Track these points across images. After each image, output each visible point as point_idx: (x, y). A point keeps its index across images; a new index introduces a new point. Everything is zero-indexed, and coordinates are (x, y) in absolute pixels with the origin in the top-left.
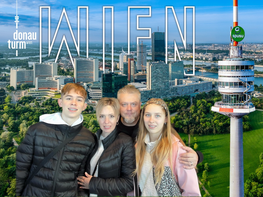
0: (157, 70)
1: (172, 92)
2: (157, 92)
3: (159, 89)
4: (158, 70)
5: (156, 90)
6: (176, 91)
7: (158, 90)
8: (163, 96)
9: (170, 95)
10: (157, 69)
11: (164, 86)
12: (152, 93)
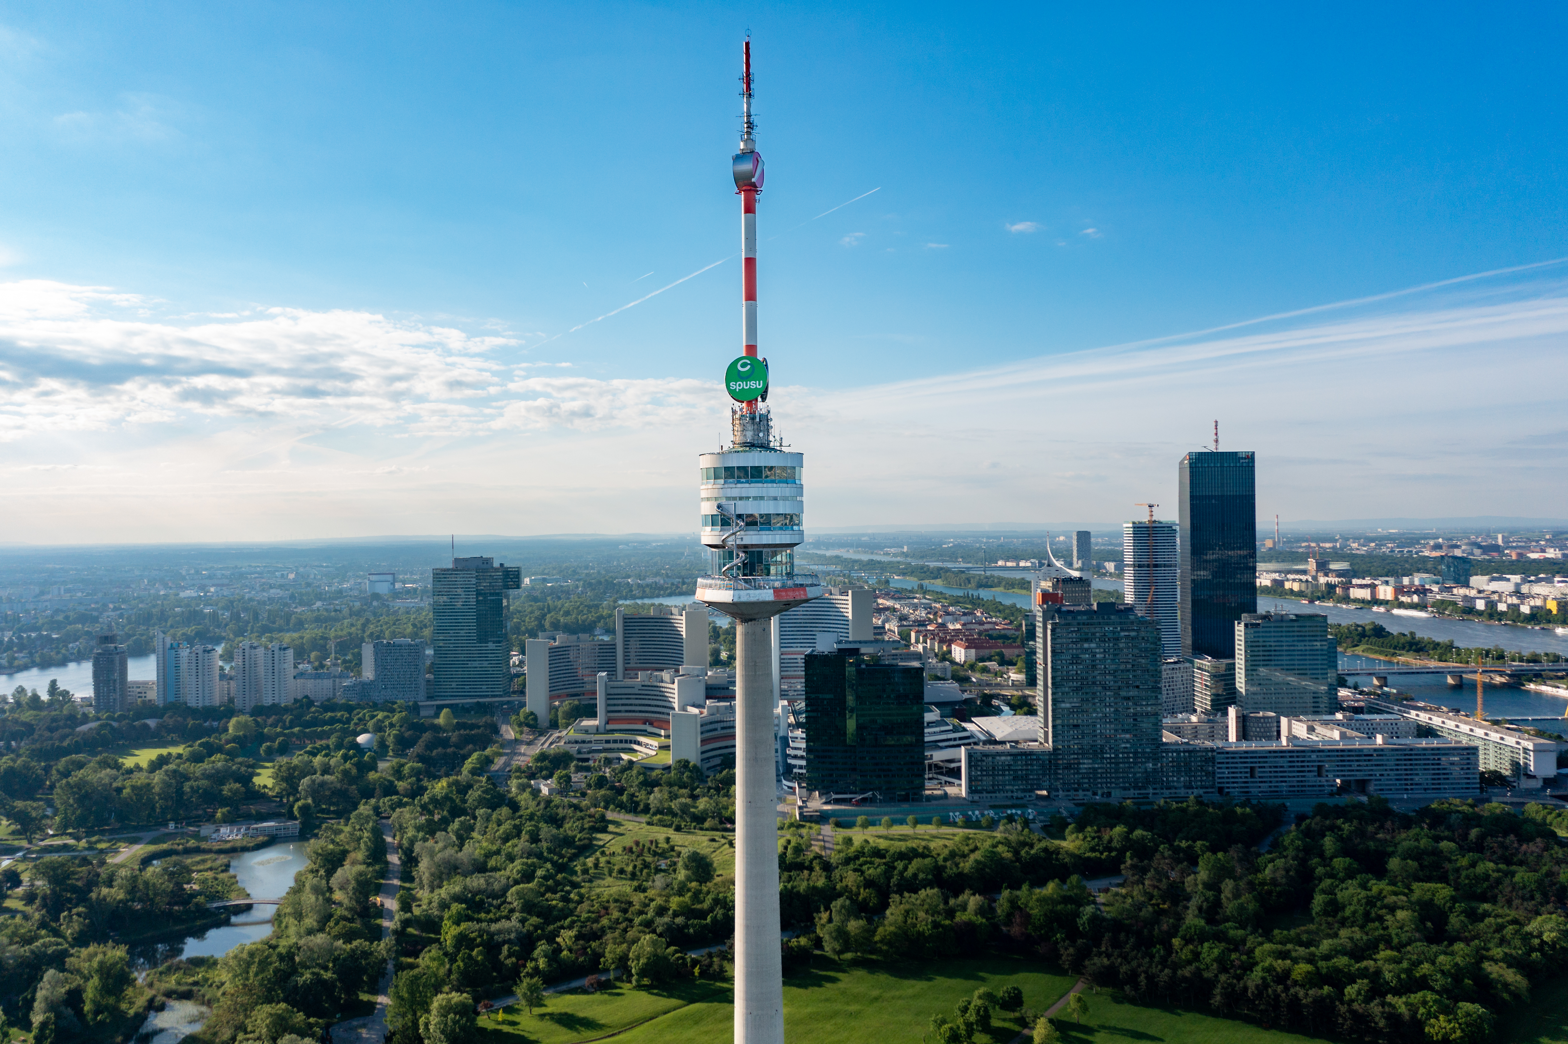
0: (1086, 645)
1: (1179, 772)
2: (1086, 764)
3: (1102, 752)
4: (1093, 645)
5: (1083, 752)
6: (1208, 774)
7: (1096, 752)
8: (1125, 789)
9: (1168, 788)
10: (1087, 640)
11: (1128, 736)
12: (1057, 765)
